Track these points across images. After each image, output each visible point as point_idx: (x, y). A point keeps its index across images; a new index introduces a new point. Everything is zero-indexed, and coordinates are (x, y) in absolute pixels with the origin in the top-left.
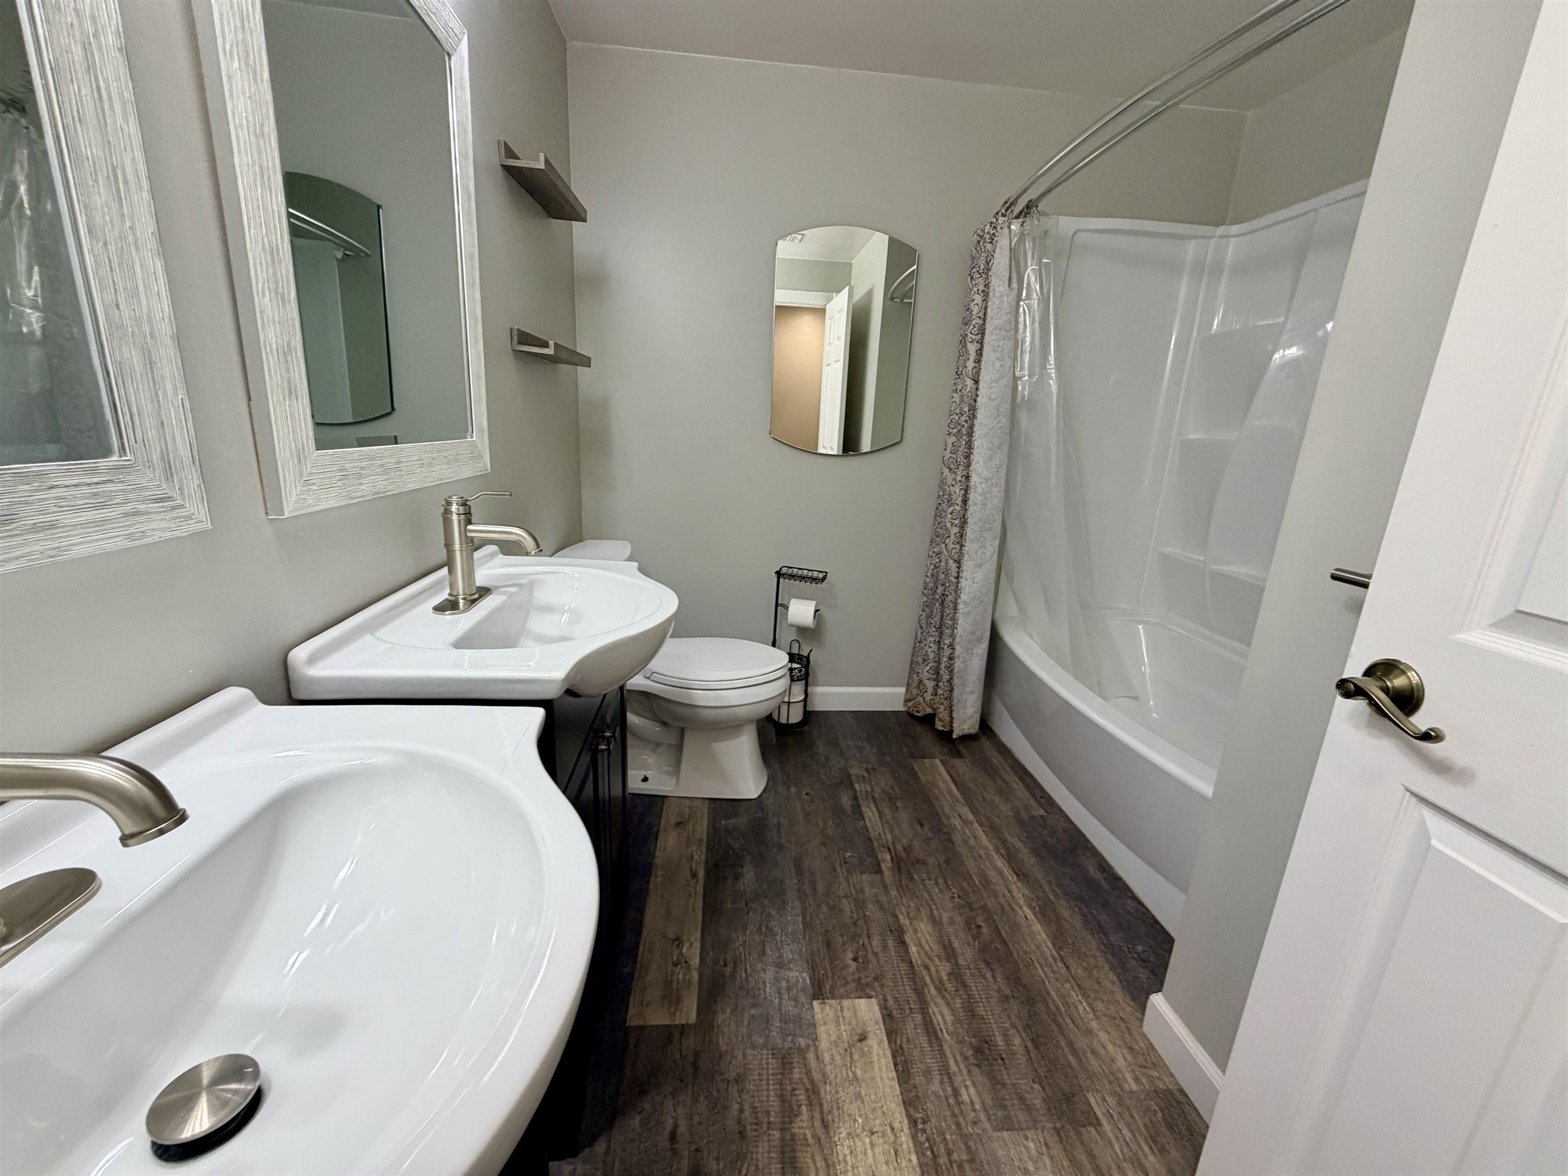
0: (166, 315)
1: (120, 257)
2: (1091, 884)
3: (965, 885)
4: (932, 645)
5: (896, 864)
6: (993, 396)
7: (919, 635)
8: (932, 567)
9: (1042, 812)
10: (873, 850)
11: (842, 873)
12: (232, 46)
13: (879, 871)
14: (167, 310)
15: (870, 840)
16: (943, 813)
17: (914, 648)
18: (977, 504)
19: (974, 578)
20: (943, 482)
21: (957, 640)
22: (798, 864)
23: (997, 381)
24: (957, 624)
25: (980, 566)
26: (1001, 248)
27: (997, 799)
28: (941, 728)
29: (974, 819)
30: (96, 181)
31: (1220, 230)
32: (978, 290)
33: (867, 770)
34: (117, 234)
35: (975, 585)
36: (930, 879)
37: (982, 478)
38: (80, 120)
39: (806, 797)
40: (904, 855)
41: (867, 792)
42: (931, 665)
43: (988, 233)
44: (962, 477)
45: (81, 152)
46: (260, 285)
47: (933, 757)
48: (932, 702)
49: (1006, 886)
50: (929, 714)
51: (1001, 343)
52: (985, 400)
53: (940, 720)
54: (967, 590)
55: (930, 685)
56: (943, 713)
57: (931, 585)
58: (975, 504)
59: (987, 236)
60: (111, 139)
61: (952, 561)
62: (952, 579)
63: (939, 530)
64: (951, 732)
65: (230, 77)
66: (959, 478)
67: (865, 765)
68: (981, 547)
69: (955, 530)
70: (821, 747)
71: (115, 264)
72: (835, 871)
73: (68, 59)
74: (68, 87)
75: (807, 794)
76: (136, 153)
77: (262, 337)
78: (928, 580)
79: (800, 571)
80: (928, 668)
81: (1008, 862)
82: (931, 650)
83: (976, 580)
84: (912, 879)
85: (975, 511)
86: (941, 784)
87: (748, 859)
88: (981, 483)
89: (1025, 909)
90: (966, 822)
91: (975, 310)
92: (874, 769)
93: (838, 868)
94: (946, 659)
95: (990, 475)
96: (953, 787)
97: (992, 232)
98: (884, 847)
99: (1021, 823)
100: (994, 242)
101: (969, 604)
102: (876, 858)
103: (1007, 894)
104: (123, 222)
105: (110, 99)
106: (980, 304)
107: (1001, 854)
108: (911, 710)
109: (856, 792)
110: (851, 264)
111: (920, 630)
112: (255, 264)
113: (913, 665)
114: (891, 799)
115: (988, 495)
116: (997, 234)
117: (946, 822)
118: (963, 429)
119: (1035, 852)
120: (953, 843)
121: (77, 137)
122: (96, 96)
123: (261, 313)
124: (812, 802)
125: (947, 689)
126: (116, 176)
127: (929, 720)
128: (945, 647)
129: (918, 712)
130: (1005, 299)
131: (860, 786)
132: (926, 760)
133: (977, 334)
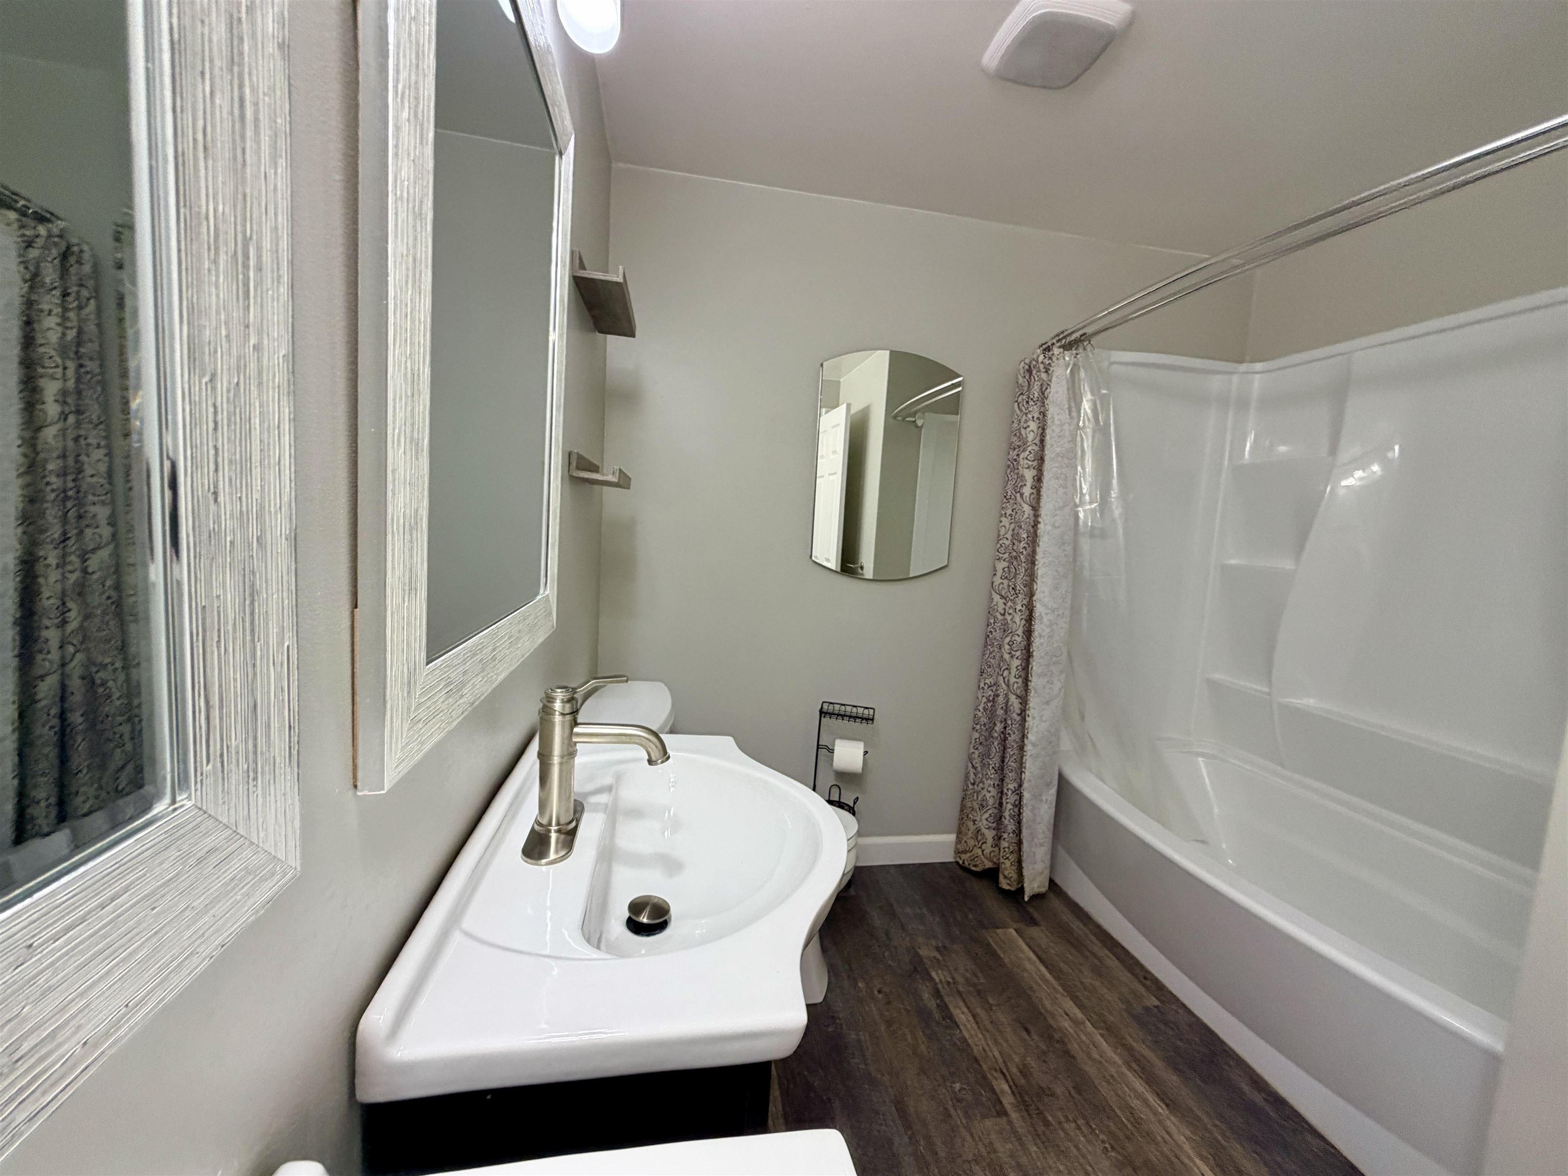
0: (286, 499)
1: (233, 402)
2: (1252, 1110)
3: (1113, 1127)
4: (991, 789)
5: (1019, 1099)
6: (1057, 525)
7: (972, 776)
8: (984, 700)
9: (1157, 1003)
10: (985, 1078)
11: (958, 1117)
12: (404, 87)
13: (1002, 1113)
14: (288, 489)
15: (976, 1060)
16: (1047, 1011)
17: (965, 790)
18: (1044, 637)
19: (1041, 716)
20: (991, 611)
21: (1025, 785)
22: (900, 1106)
23: (1061, 508)
24: (1025, 768)
25: (1048, 703)
26: (1057, 377)
27: (1097, 984)
28: (1007, 887)
29: (1084, 1017)
30: (215, 262)
31: (1243, 367)
32: (1033, 417)
33: (938, 949)
34: (233, 361)
35: (1043, 724)
36: (1068, 1120)
37: (1047, 608)
38: (205, 148)
39: (880, 996)
40: (1023, 1081)
41: (949, 983)
42: (990, 812)
43: (1042, 363)
44: (1022, 606)
45: (200, 206)
46: (397, 431)
47: (1005, 926)
48: (992, 854)
49: (1160, 1122)
50: (990, 869)
51: (1064, 471)
52: (1049, 528)
53: (1005, 877)
54: (1035, 729)
55: (989, 835)
56: (1008, 868)
57: (984, 720)
58: (1040, 636)
59: (1042, 366)
60: (248, 191)
61: (1014, 697)
62: (1015, 716)
63: (991, 660)
64: (1021, 890)
65: (397, 128)
66: (1019, 607)
67: (933, 942)
68: (1048, 682)
69: (1016, 663)
70: (877, 919)
71: (223, 417)
72: (950, 1116)
73: (203, 34)
74: (194, 86)
75: (879, 992)
76: (280, 219)
77: (390, 511)
78: (980, 714)
79: (843, 707)
80: (987, 815)
81: (1147, 1083)
82: (990, 794)
83: (1044, 719)
84: (1047, 1124)
85: (1041, 644)
86: (1028, 966)
87: (837, 1104)
88: (1047, 614)
89: (1198, 1161)
90: (1076, 1022)
91: (1031, 437)
92: (945, 947)
93: (952, 1112)
94: (1011, 807)
95: (1056, 606)
96: (1043, 969)
97: (1047, 363)
98: (996, 1070)
99: (1137, 1018)
100: (1050, 372)
101: (1037, 745)
102: (993, 1091)
103: (1166, 1137)
104: (246, 338)
105: (256, 120)
106: (1036, 430)
107: (1135, 1071)
108: (967, 863)
109: (936, 984)
110: (839, 382)
111: (972, 771)
112: (394, 400)
113: (964, 814)
114: (979, 992)
115: (1055, 627)
116: (1053, 365)
117: (1052, 1022)
118: (1022, 557)
119: (1171, 1063)
120: (1073, 1057)
121: (197, 176)
122: (236, 112)
123: (394, 471)
124: (889, 1003)
125: (1013, 841)
126: (246, 256)
127: (992, 875)
128: (1010, 792)
129: (975, 866)
130: (1066, 427)
131: (937, 974)
132: (999, 931)
133: (1034, 461)
